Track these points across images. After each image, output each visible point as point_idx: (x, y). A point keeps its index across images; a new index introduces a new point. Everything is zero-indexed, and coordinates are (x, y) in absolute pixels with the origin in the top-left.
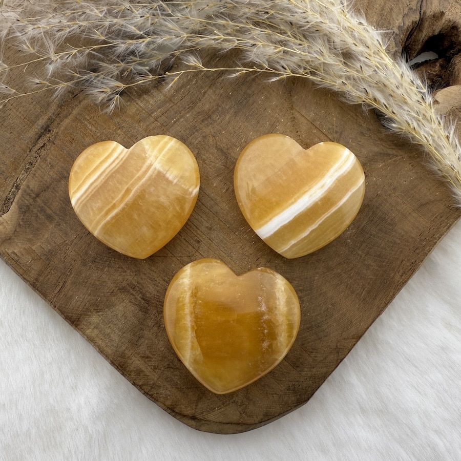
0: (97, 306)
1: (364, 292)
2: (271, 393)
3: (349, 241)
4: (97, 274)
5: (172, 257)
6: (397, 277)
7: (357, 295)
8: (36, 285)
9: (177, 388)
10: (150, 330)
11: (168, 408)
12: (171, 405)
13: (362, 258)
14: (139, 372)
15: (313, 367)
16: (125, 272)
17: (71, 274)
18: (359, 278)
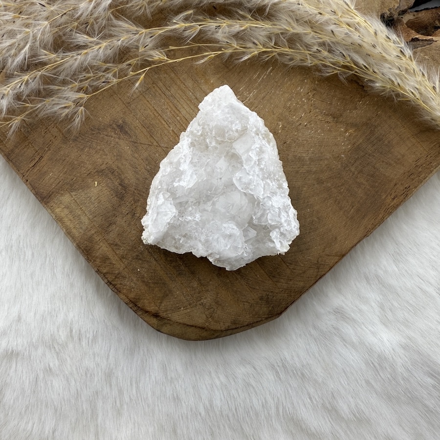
0: (71, 186)
1: (352, 210)
2: (243, 300)
3: (343, 156)
4: (76, 154)
5: (157, 146)
6: (389, 200)
7: (344, 212)
8: (11, 156)
9: (144, 282)
10: (123, 217)
11: (130, 301)
12: (134, 298)
13: (354, 175)
14: (105, 259)
15: (291, 280)
16: (107, 155)
17: (49, 150)
18: (349, 195)
